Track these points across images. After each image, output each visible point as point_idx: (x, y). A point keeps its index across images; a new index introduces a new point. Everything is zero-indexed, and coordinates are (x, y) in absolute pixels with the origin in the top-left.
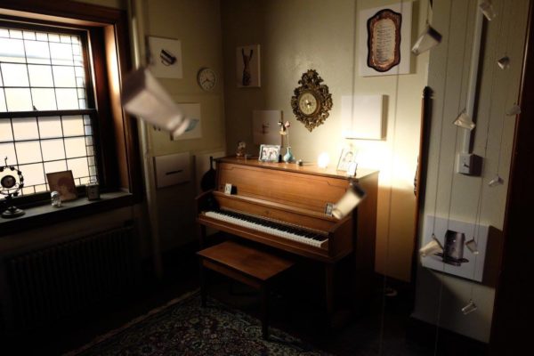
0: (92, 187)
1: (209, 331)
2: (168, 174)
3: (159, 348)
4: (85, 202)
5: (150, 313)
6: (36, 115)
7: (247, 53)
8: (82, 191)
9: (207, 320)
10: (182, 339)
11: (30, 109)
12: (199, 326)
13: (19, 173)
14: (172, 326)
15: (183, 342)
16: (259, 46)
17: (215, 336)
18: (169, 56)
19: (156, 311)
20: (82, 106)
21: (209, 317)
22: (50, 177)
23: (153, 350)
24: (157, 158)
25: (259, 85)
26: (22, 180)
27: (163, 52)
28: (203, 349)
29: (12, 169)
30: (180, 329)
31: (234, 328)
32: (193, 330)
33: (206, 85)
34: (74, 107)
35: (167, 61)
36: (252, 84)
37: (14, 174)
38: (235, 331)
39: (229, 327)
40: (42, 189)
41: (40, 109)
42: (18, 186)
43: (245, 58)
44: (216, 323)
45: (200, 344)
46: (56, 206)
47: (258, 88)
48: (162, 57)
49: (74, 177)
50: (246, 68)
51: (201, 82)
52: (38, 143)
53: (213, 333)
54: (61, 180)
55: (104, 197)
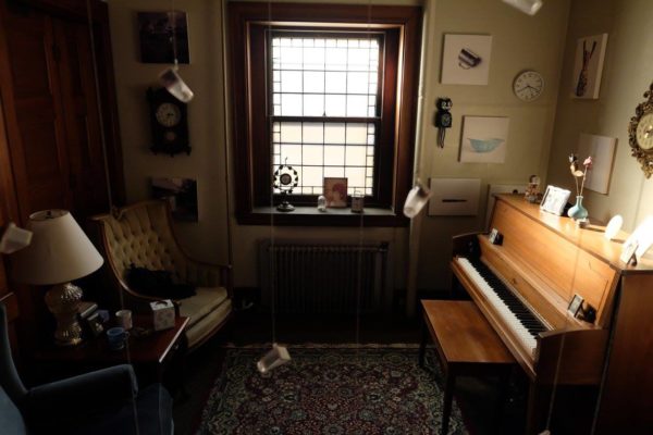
0: (357, 199)
1: (399, 391)
2: (444, 201)
3: (342, 379)
4: (348, 212)
5: (370, 345)
6: (324, 120)
7: (589, 48)
8: (349, 201)
9: (409, 380)
10: (368, 384)
11: (320, 115)
12: (395, 382)
13: (295, 173)
14: (373, 367)
15: (365, 387)
16: (605, 36)
17: (399, 400)
18: (470, 57)
19: (376, 346)
20: (372, 114)
21: (414, 378)
22: (326, 180)
23: (337, 379)
24: (433, 180)
25: (596, 96)
26: (297, 179)
27: (463, 52)
28: (374, 405)
29: (290, 168)
30: (376, 373)
31: (425, 404)
32: (385, 382)
33: (524, 94)
34: (363, 114)
35: (467, 63)
36: (586, 95)
37: (291, 173)
38: (423, 407)
39: (421, 399)
40: (319, 191)
41: (329, 115)
42: (292, 184)
43: (585, 53)
44: (415, 387)
45: (377, 398)
46: (320, 210)
47: (592, 100)
48: (460, 58)
49: (349, 185)
50: (583, 70)
51: (517, 89)
52: (321, 147)
53: (399, 395)
54: (336, 187)
55: (369, 212)
